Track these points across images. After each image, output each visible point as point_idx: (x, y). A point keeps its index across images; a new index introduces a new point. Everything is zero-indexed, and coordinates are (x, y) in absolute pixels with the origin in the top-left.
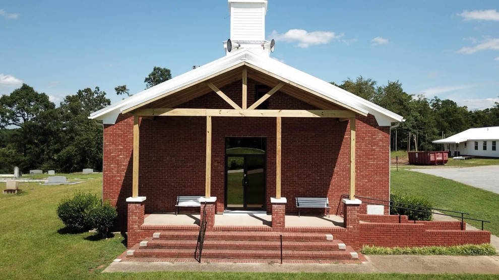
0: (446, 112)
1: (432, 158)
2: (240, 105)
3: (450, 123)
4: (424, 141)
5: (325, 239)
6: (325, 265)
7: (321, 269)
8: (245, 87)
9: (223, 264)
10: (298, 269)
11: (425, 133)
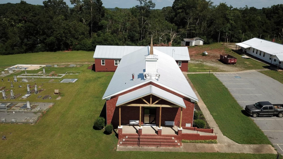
0: (248, 20)
1: (229, 61)
2: (150, 104)
3: (249, 26)
4: (234, 37)
5: (172, 139)
6: (171, 148)
7: (170, 150)
8: (151, 99)
9: (146, 147)
10: (164, 149)
11: (234, 33)
